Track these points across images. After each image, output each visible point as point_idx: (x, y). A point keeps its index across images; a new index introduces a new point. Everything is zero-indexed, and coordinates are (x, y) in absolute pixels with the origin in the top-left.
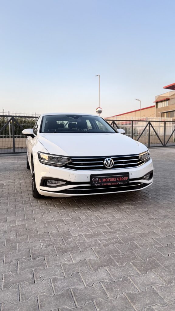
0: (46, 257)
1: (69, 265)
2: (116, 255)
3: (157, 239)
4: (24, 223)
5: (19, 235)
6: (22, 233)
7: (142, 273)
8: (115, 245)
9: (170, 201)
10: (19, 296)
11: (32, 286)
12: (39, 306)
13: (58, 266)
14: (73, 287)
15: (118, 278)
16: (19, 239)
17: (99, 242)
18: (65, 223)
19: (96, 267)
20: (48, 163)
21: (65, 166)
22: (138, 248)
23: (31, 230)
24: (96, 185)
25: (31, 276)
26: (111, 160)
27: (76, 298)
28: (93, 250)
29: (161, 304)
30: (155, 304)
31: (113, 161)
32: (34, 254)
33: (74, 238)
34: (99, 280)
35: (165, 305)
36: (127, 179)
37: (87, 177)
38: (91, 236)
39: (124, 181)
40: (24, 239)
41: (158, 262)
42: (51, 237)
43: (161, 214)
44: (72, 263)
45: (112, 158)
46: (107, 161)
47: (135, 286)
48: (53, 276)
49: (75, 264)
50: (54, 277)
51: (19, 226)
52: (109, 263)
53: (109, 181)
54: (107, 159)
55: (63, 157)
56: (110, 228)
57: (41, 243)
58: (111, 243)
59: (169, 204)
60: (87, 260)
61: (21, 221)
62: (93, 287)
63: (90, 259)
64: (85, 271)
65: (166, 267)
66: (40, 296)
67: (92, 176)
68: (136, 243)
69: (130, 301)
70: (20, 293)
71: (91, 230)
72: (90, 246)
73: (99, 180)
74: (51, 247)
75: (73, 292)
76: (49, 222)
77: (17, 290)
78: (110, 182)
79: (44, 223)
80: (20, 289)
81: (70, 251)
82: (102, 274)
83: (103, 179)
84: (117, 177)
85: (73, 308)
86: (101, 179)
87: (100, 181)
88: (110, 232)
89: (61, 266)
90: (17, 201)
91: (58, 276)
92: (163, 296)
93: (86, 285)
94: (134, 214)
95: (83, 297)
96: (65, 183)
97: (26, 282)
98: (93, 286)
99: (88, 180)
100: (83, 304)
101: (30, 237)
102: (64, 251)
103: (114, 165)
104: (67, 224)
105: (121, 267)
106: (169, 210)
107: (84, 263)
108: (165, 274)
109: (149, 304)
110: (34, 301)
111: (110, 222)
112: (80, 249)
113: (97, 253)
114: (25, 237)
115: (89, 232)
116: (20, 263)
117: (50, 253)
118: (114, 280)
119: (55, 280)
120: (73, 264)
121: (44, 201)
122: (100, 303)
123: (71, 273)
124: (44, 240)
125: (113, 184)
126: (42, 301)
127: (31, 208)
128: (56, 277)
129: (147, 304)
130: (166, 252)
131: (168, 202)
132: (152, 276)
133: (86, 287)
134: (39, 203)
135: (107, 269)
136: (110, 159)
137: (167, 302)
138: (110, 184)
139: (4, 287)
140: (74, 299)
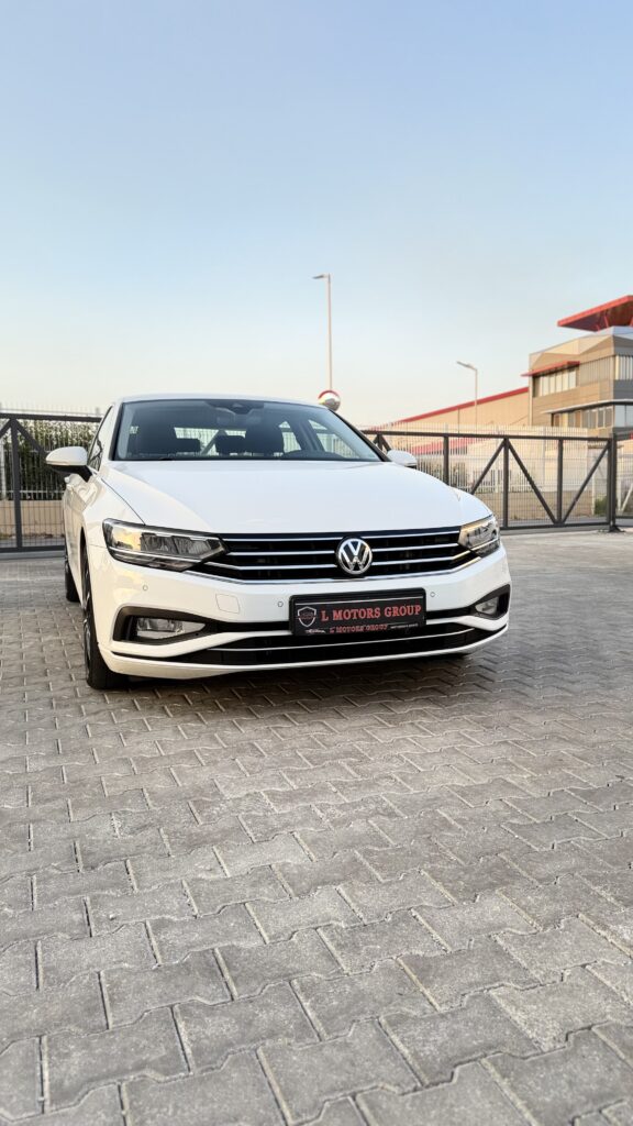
0: (132, 861)
1: (212, 883)
2: (376, 849)
3: (517, 802)
4: (53, 763)
5: (37, 800)
6: (49, 795)
7: (460, 900)
8: (370, 821)
9: (568, 691)
10: (37, 974)
11: (82, 944)
12: (106, 1000)
13: (172, 886)
14: (221, 945)
15: (379, 916)
16: (38, 810)
17: (319, 812)
18: (203, 761)
19: (304, 886)
20: (139, 557)
21: (200, 568)
22: (450, 827)
23: (80, 783)
24: (310, 631)
25: (78, 917)
26: (362, 545)
27: (235, 973)
28: (297, 836)
29: (517, 982)
30: (497, 985)
31: (368, 549)
32: (90, 853)
33: (231, 803)
34: (313, 923)
35: (532, 985)
36: (417, 611)
37: (280, 604)
38: (290, 797)
39: (407, 619)
40: (54, 810)
41: (516, 866)
42: (150, 802)
43: (533, 730)
44: (222, 876)
45: (365, 540)
46: (347, 548)
47: (435, 934)
48: (156, 914)
49: (233, 879)
50: (158, 917)
51: (37, 772)
52: (351, 872)
53: (355, 618)
54: (349, 542)
55: (192, 537)
56: (358, 771)
57: (115, 822)
58: (359, 816)
59: (564, 698)
60: (273, 866)
61: (44, 757)
62: (293, 943)
63: (285, 864)
64: (266, 899)
65: (541, 881)
66: (109, 973)
67: (295, 601)
68: (445, 815)
69: (414, 977)
70: (40, 967)
71: (291, 778)
72: (287, 825)
73: (319, 614)
74: (150, 833)
75: (224, 958)
76: (143, 758)
77: (31, 957)
78: (359, 622)
79: (126, 761)
80: (40, 953)
81: (214, 842)
82: (323, 903)
83: (335, 613)
84: (382, 606)
85: (221, 1000)
86: (329, 610)
87: (324, 619)
88: (358, 784)
89: (185, 884)
90: (30, 700)
91: (172, 913)
92: (526, 960)
93: (267, 939)
94: (442, 730)
95: (257, 970)
96: (200, 626)
97: (61, 935)
98: (294, 939)
99: (283, 616)
100: (255, 990)
101: (78, 805)
102: (194, 844)
103: (374, 564)
104: (208, 764)
105: (390, 883)
106: (561, 717)
107: (264, 875)
108: (537, 900)
109: (477, 984)
110: (88, 986)
111: (355, 754)
112: (251, 834)
113: (309, 845)
114: (60, 804)
115: (283, 786)
116: (39, 882)
117: (148, 849)
118: (365, 921)
119: (160, 926)
120: (226, 880)
121: (126, 699)
122: (314, 984)
123: (216, 905)
124: (125, 812)
125: (371, 628)
126: (114, 985)
127: (79, 720)
128: (167, 917)
129: (471, 985)
130: (544, 839)
131: (561, 693)
132: (494, 907)
133: (268, 942)
134: (110, 702)
135: (343, 892)
136: (360, 542)
137: (537, 976)
138: (359, 629)
140: (227, 976)
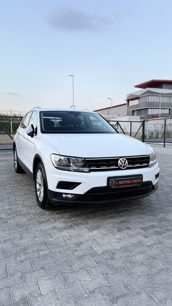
0: (29, 226)
1: (44, 230)
7: (90, 231)
19: (62, 230)
25: (20, 236)
29: (97, 244)
30: (93, 245)
32: (20, 225)
34: (63, 236)
42: (31, 215)
44: (46, 228)
47: (84, 237)
51: (7, 209)
52: (70, 227)
60: (56, 226)
61: (8, 206)
64: (55, 232)
70: (14, 244)
74: (32, 221)
75: (47, 242)
76: (29, 206)
79: (25, 206)
81: (45, 222)
82: (65, 233)
85: (46, 248)
89: (39, 230)
92: (99, 241)
95: (53, 244)
97: (17, 239)
98: (59, 239)
100: (52, 247)
101: (17, 216)
102: (41, 223)
105: (77, 229)
107: (54, 228)
108: (103, 231)
109: (90, 245)
110: (23, 247)
113: (63, 223)
114: (13, 216)
116: (11, 230)
117: (32, 224)
118: (72, 235)
122: (62, 245)
123: (45, 234)
124: (26, 217)
126: (28, 247)
127: (14, 197)
128: (36, 236)
132: (95, 232)
133: (55, 239)
135: (69, 231)
139: (4, 242)
140: (47, 245)
